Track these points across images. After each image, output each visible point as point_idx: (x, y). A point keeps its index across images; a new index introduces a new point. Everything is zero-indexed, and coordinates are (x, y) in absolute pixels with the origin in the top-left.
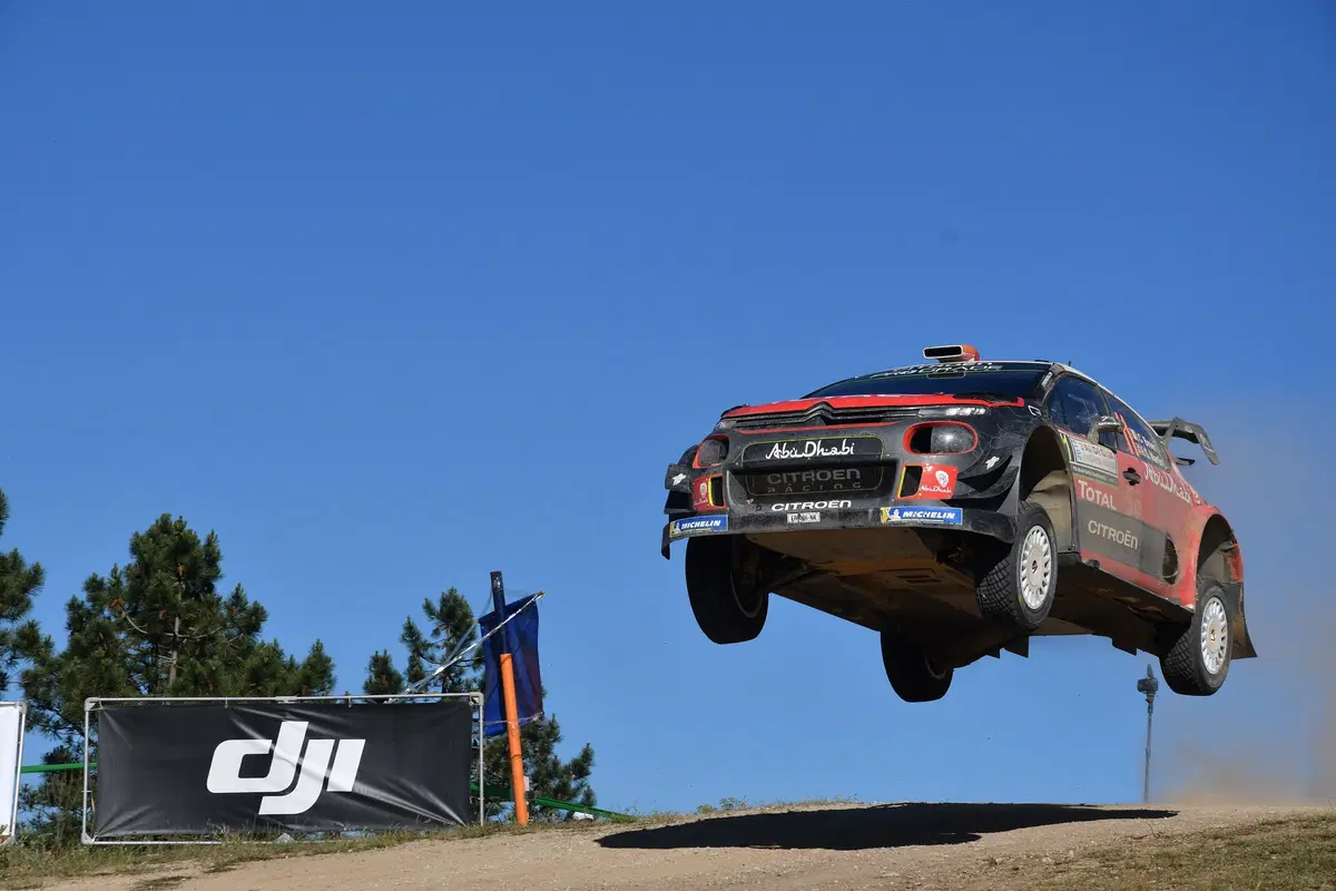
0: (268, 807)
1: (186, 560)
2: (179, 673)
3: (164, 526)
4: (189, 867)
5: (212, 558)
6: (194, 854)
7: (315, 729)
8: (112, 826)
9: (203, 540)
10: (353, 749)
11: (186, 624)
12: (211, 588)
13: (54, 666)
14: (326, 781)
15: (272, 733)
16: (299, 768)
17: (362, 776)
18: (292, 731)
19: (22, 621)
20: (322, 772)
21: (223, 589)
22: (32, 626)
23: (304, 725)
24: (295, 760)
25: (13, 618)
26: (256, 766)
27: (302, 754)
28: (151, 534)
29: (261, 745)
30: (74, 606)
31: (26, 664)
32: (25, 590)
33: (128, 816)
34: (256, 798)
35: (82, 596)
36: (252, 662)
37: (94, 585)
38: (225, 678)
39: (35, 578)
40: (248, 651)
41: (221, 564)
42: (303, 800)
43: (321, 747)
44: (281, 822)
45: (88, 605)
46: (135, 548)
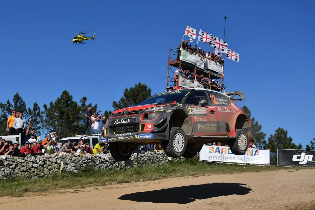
0: (300, 163)
1: (283, 133)
2: (283, 146)
3: (279, 129)
4: (293, 170)
5: (286, 133)
6: (293, 168)
7: (306, 154)
8: (282, 164)
9: (285, 131)
10: (311, 156)
11: (283, 140)
12: (286, 136)
13: (267, 145)
14: (308, 160)
15: (300, 154)
16: (304, 158)
17: (313, 160)
18: (303, 154)
19: (264, 140)
20: (307, 159)
21: (288, 136)
22: (265, 140)
23: (305, 153)
24: (304, 157)
25: (263, 139)
26: (299, 158)
27: (305, 157)
28: (278, 129)
29: (299, 155)
30: (269, 138)
31: (264, 145)
32: (264, 136)
33: (283, 163)
34: (299, 162)
35: (270, 137)
36: (291, 145)
37: (271, 136)
38: (288, 147)
39: (265, 135)
40: (290, 144)
41: (288, 133)
42: (305, 162)
43: (307, 156)
44: (302, 165)
45: (271, 138)
46: (276, 131)
